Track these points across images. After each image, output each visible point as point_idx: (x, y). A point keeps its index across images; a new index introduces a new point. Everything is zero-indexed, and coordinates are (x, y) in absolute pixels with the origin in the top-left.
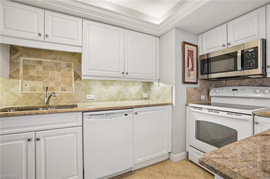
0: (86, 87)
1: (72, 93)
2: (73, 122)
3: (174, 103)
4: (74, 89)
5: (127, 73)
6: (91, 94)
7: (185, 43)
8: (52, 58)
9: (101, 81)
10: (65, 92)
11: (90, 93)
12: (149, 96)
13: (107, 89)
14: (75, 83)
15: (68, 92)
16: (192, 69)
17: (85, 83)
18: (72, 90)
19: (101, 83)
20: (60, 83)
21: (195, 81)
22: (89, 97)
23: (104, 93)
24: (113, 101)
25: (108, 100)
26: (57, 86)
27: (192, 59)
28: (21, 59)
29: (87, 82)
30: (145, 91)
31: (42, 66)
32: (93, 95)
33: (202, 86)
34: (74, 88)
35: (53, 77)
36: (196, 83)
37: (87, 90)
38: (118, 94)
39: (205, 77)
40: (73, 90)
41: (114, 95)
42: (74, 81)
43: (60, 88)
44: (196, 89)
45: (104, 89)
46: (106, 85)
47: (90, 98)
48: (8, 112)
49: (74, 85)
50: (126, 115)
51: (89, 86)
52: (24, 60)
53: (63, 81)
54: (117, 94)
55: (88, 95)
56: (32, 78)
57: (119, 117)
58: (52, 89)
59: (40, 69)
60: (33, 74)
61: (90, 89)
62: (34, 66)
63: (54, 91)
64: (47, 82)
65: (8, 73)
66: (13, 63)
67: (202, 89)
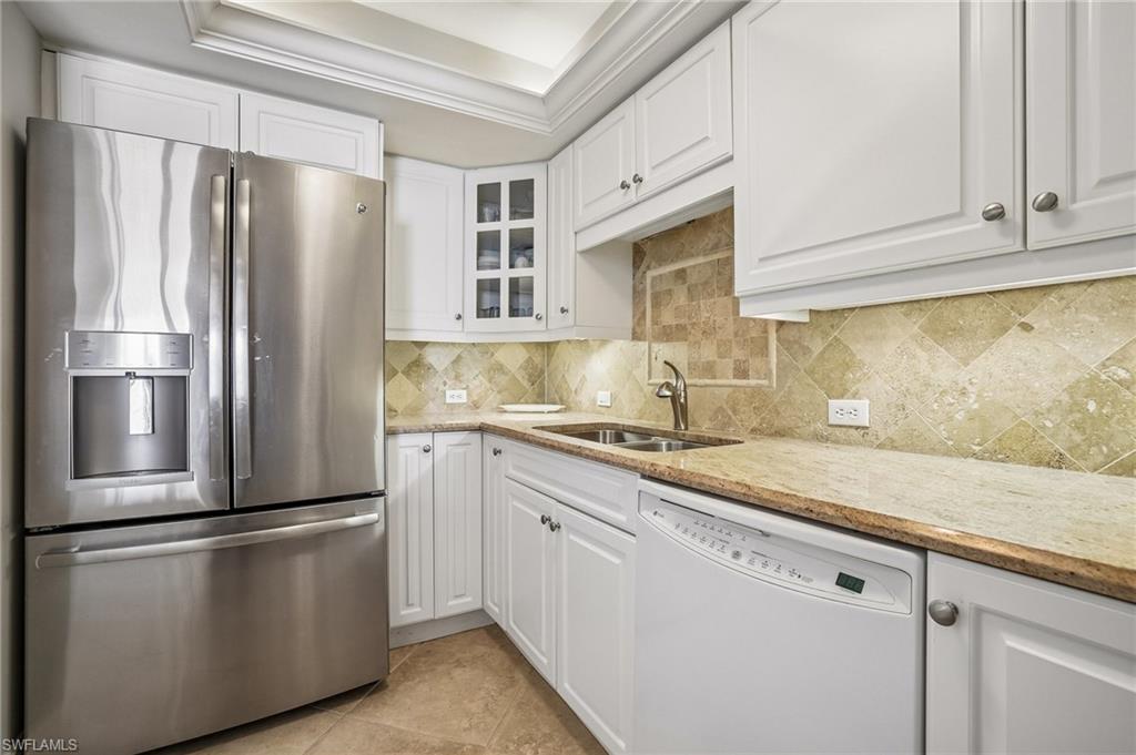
0: (826, 356)
1: (768, 387)
4: (777, 368)
6: (855, 396)
8: (710, 247)
10: (745, 382)
11: (846, 391)
13: (966, 364)
14: (778, 339)
15: (753, 382)
17: (825, 334)
18: (768, 375)
19: (915, 326)
20: (730, 341)
22: (841, 410)
23: (944, 392)
24: (1021, 462)
25: (977, 448)
26: (721, 356)
29: (832, 326)
31: (685, 287)
32: (863, 405)
34: (778, 364)
35: (711, 321)
37: (832, 375)
38: (1092, 406)
40: (770, 371)
41: (1037, 414)
42: (777, 331)
43: (729, 363)
45: (940, 367)
46: (957, 331)
47: (846, 420)
49: (778, 351)
50: (850, 583)
51: (846, 347)
52: (654, 278)
53: (740, 333)
54: (1076, 406)
55: (838, 398)
56: (667, 335)
57: (792, 572)
58: (709, 370)
59: (681, 298)
60: (668, 318)
61: (847, 367)
62: (669, 292)
63: (714, 377)
64: (697, 343)
65: (629, 323)
66: (638, 294)
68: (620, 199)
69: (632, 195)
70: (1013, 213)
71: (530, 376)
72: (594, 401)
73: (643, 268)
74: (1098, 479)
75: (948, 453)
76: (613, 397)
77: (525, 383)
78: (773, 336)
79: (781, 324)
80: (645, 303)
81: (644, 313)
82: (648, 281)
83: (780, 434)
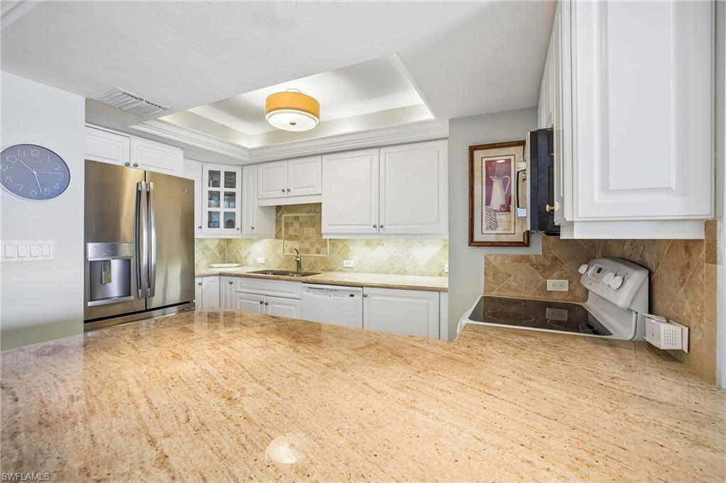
0: (343, 248)
1: (326, 257)
2: (292, 293)
4: (329, 251)
5: (382, 227)
6: (350, 259)
7: (473, 149)
10: (319, 255)
11: (348, 258)
13: (373, 252)
14: (330, 243)
15: (322, 255)
16: (505, 209)
18: (327, 253)
19: (363, 243)
21: (518, 239)
22: (346, 263)
23: (369, 259)
26: (312, 246)
27: (506, 181)
28: (284, 215)
31: (298, 222)
32: (352, 261)
35: (308, 235)
36: (524, 245)
37: (344, 254)
38: (392, 261)
41: (384, 263)
43: (314, 249)
44: (522, 259)
45: (367, 252)
46: (371, 244)
47: (348, 266)
48: (268, 275)
49: (330, 246)
50: (352, 296)
51: (348, 246)
52: (285, 217)
53: (318, 240)
55: (346, 260)
56: (290, 238)
58: (307, 251)
59: (297, 226)
60: (291, 232)
61: (348, 251)
62: (292, 223)
63: (309, 253)
64: (303, 242)
65: (274, 232)
66: (278, 222)
67: (555, 259)
68: (280, 194)
69: (286, 194)
70: (378, 227)
71: (220, 250)
72: (256, 262)
73: (281, 212)
74: (392, 275)
75: (369, 273)
76: (266, 260)
77: (218, 254)
78: (328, 242)
79: (330, 240)
80: (281, 225)
81: (281, 229)
82: (283, 219)
83: (330, 270)
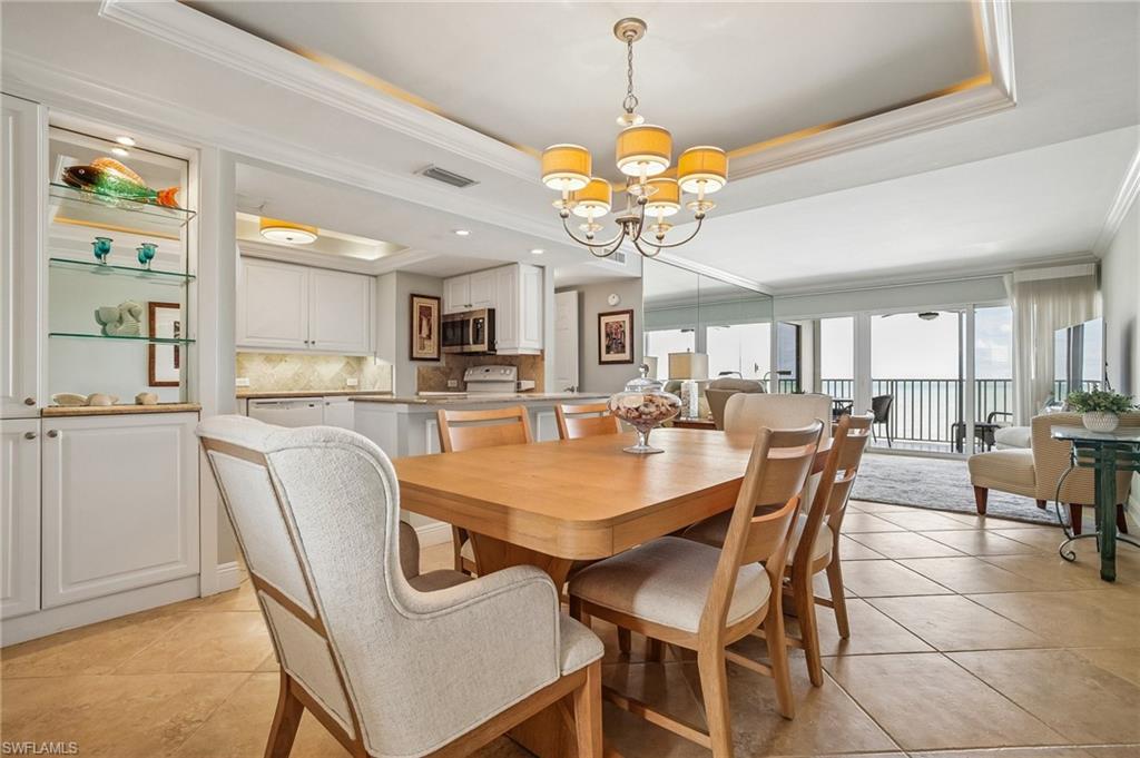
3: (394, 392)
5: (313, 343)
7: (413, 296)
9: (260, 354)
12: (359, 382)
13: (274, 368)
16: (429, 337)
19: (262, 358)
21: (435, 356)
23: (269, 376)
27: (429, 321)
30: (351, 374)
32: (247, 379)
33: (451, 365)
36: (437, 360)
38: (297, 378)
39: (457, 349)
44: (437, 369)
45: (267, 369)
46: (272, 361)
50: (312, 406)
51: (240, 362)
61: (241, 368)
67: (451, 369)
